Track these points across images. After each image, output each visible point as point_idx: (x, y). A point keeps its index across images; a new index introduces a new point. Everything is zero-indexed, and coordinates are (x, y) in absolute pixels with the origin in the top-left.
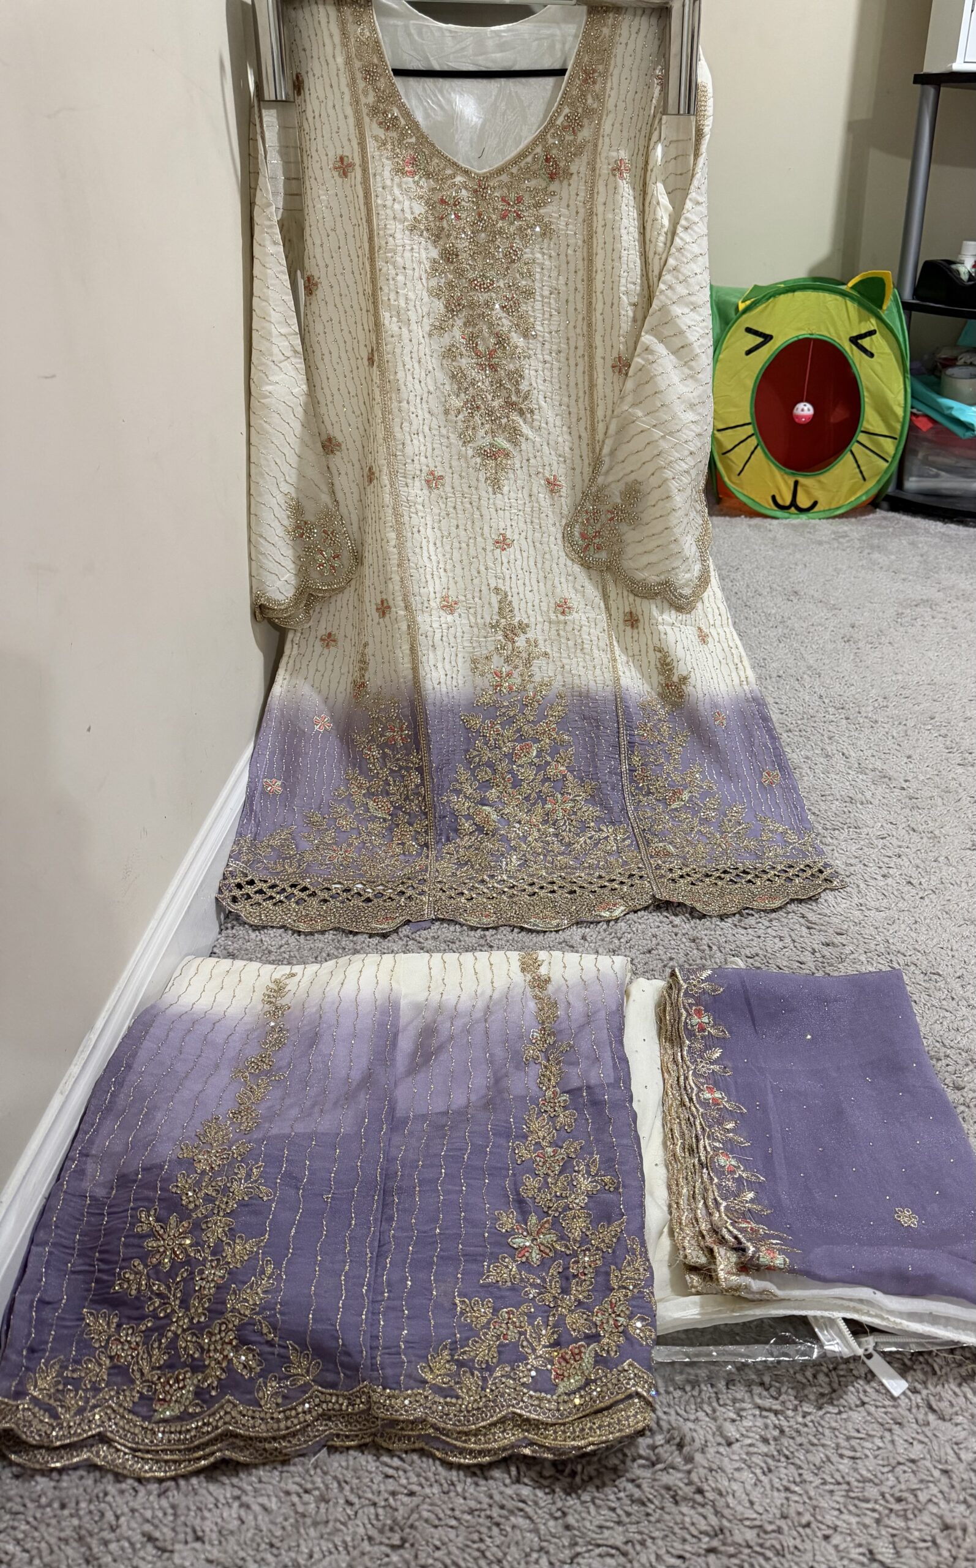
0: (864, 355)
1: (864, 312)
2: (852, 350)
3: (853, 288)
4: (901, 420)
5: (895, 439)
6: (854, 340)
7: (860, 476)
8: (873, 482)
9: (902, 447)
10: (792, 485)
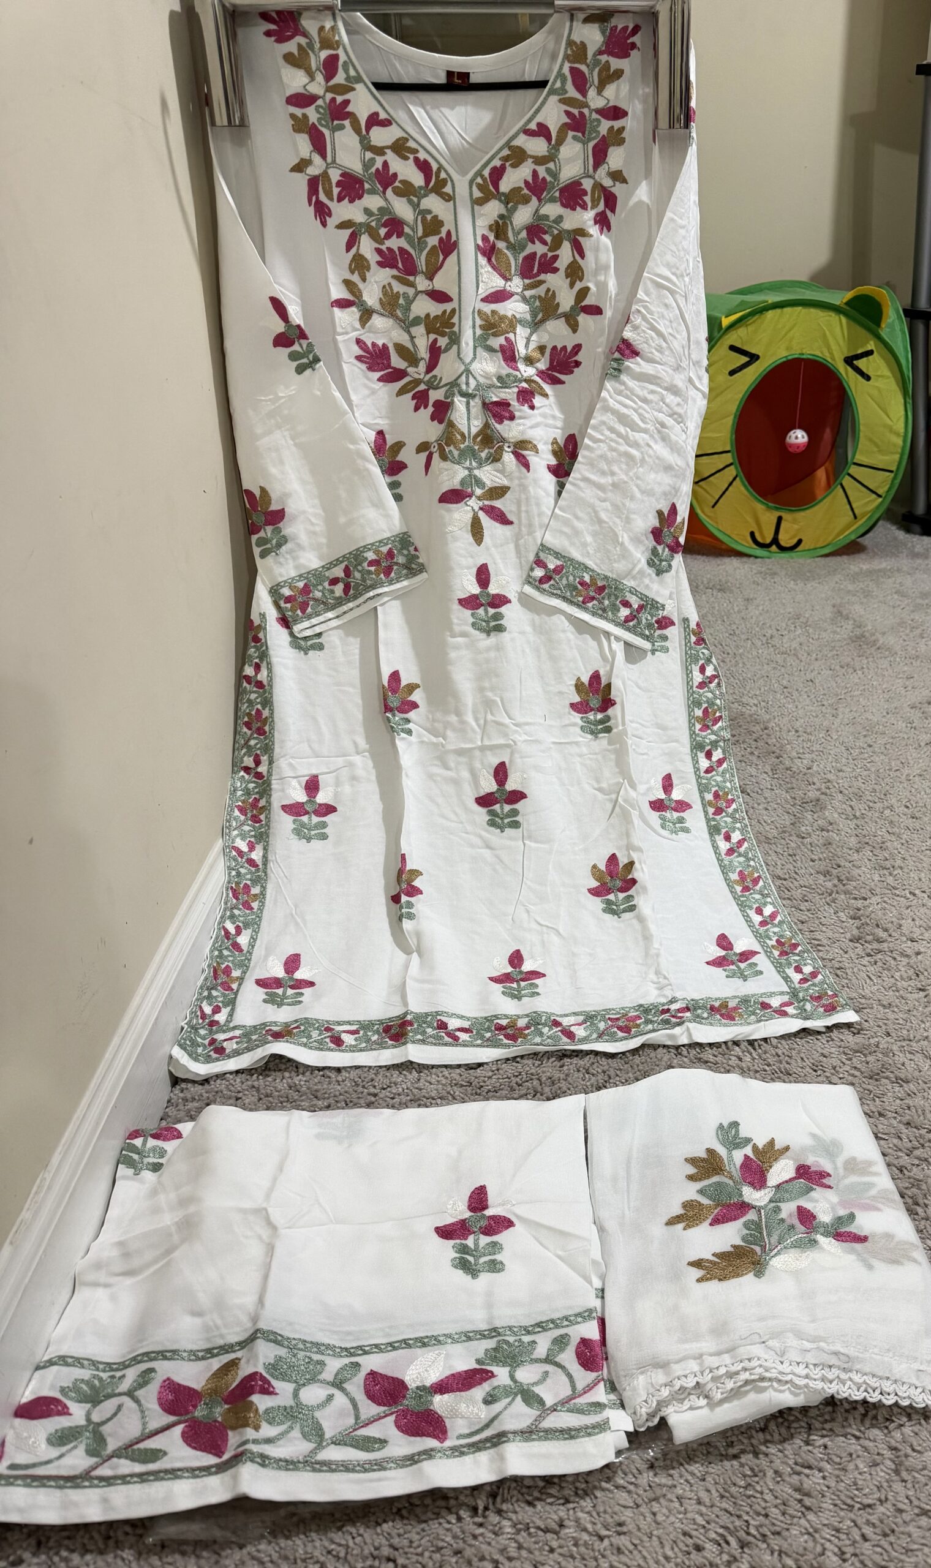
0: (859, 378)
1: (862, 332)
2: (845, 371)
3: (846, 304)
4: (900, 450)
5: (891, 471)
6: (849, 361)
7: (851, 513)
8: (864, 520)
9: (898, 481)
10: (775, 521)
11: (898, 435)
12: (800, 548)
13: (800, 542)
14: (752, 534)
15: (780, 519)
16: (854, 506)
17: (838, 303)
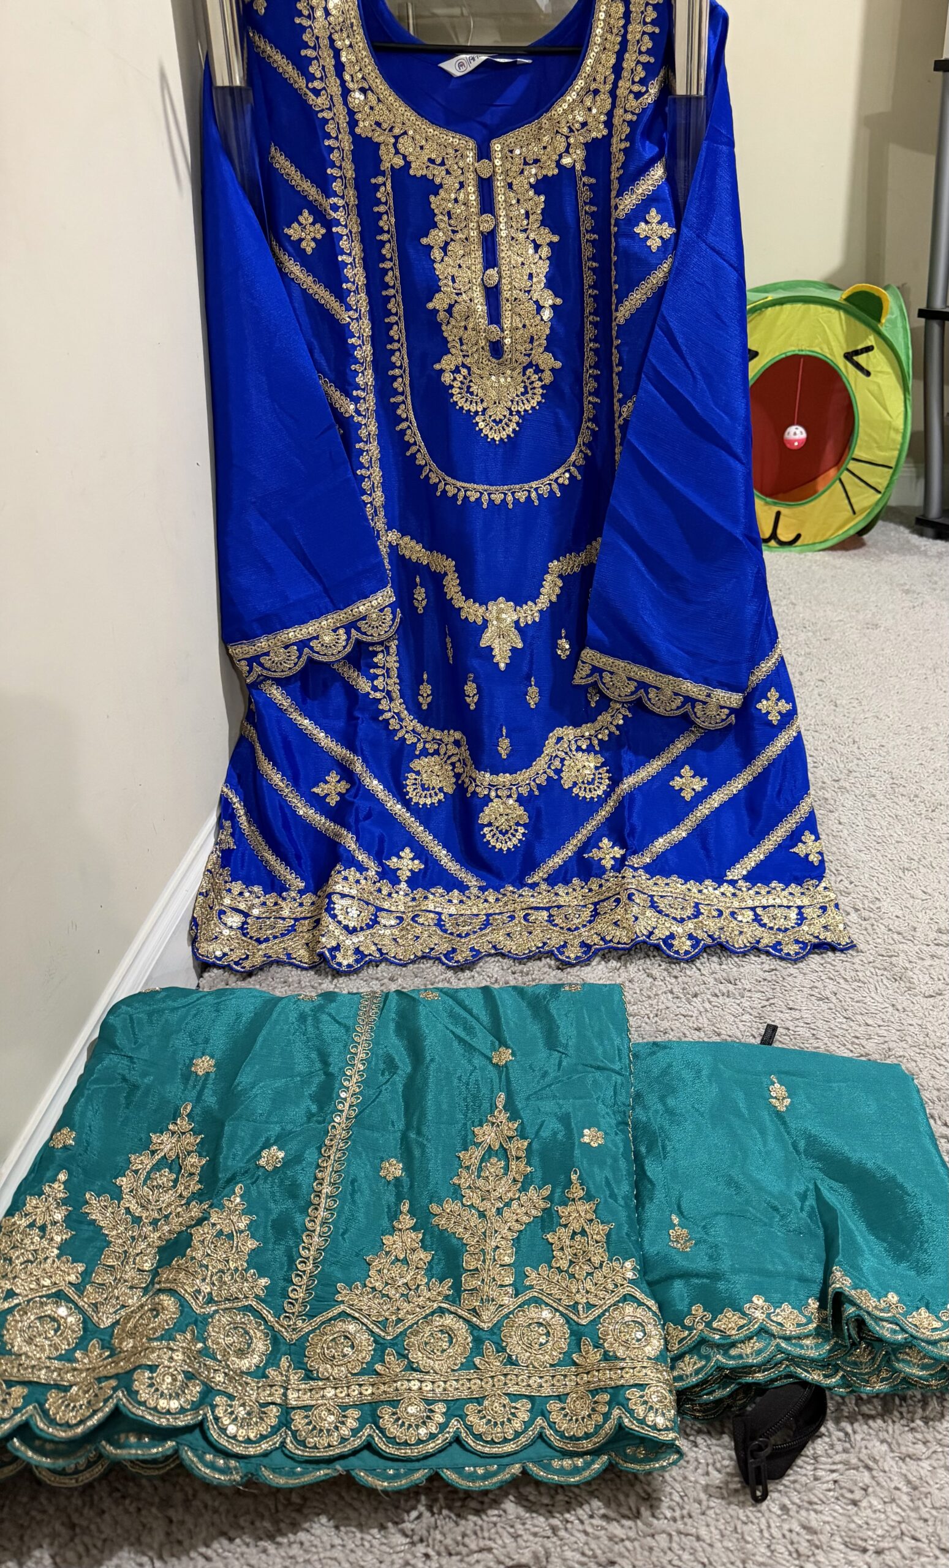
0: (859, 373)
1: (862, 327)
2: (846, 367)
3: (847, 299)
4: (899, 446)
5: (891, 467)
6: (849, 356)
7: (849, 508)
8: (864, 516)
9: (897, 478)
10: (775, 515)
11: (897, 431)
12: (798, 543)
13: (798, 536)
15: (778, 514)
16: (853, 501)
17: (837, 299)
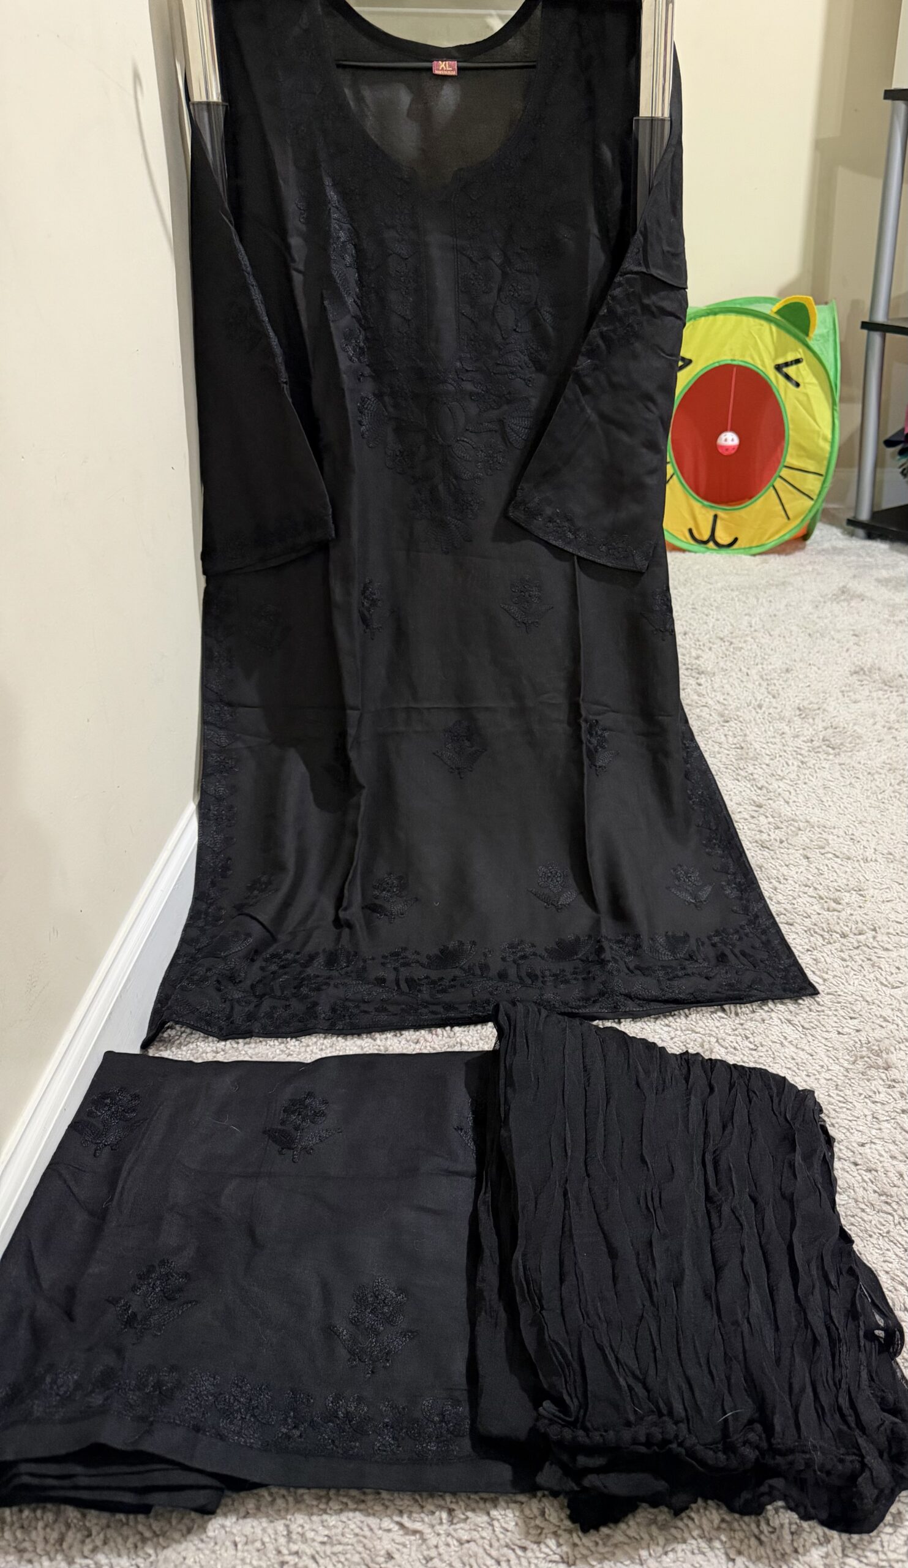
0: (789, 385)
1: (789, 339)
2: (776, 378)
3: (778, 312)
4: (827, 455)
5: (821, 475)
6: (778, 368)
7: (783, 513)
8: (798, 521)
9: (828, 484)
10: (711, 519)
11: (825, 439)
12: (736, 546)
13: (736, 540)
14: (690, 531)
15: (716, 517)
16: (786, 507)
17: (768, 312)
